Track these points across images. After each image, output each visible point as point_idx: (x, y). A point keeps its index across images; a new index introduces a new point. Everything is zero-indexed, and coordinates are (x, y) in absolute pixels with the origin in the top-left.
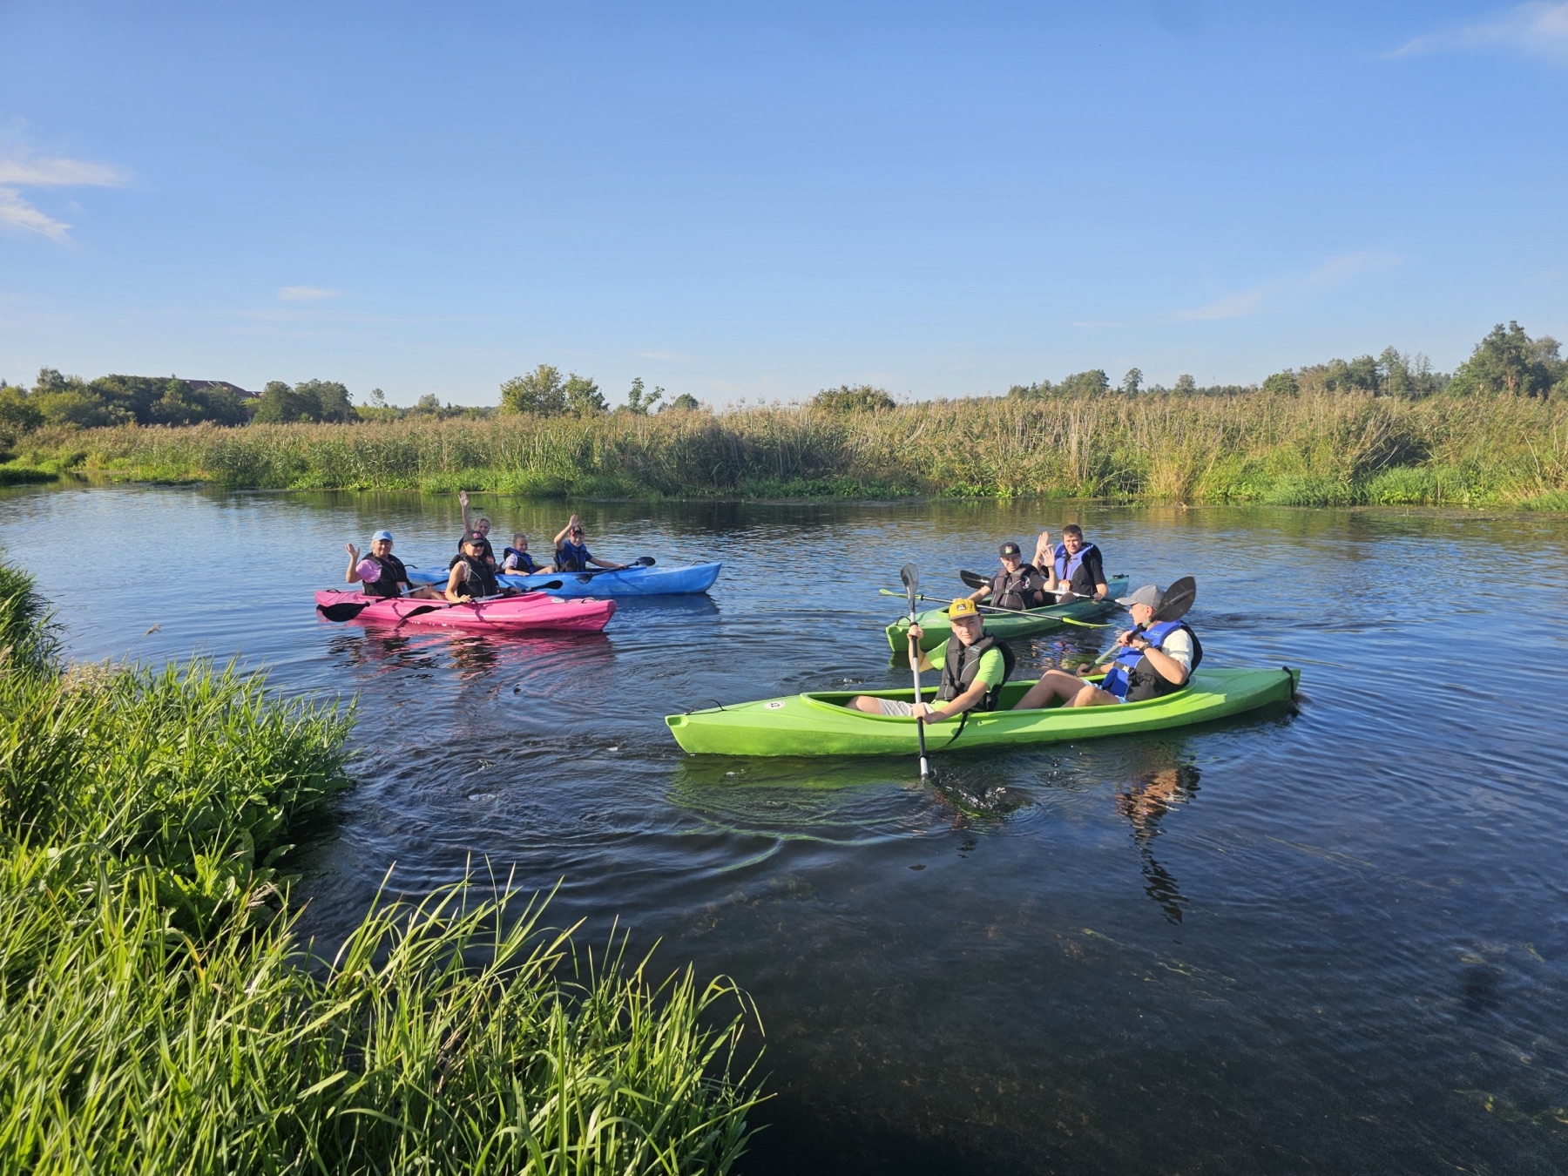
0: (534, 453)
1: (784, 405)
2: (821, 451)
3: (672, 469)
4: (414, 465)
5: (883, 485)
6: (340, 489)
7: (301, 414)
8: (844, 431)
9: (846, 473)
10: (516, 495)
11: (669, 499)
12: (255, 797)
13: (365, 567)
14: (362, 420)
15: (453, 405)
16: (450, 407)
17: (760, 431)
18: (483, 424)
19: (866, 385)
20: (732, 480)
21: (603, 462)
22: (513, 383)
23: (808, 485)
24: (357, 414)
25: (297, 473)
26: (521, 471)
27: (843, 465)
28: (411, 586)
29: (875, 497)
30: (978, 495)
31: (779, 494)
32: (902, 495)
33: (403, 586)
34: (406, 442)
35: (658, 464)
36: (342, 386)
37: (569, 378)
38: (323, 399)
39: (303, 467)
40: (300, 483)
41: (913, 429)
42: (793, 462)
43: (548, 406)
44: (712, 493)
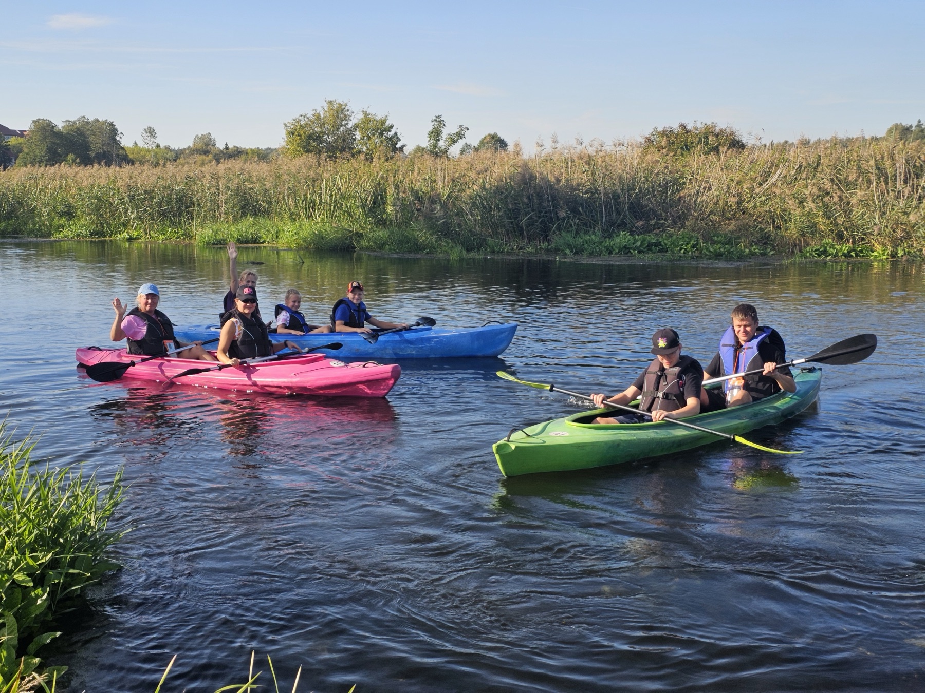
0: (321, 200)
1: (609, 148)
2: (653, 200)
3: (475, 220)
4: (188, 213)
5: (729, 242)
6: (107, 238)
7: (67, 155)
8: (682, 177)
9: (683, 226)
10: (299, 248)
11: (472, 255)
12: (19, 577)
13: (130, 322)
14: (131, 162)
15: (231, 146)
16: (227, 148)
17: (579, 177)
18: (263, 168)
19: (709, 123)
20: (545, 234)
21: (397, 212)
22: (299, 121)
23: (636, 241)
24: (127, 155)
25: (63, 221)
26: (305, 222)
27: (679, 217)
28: (178, 345)
29: (718, 256)
30: (847, 255)
31: (601, 251)
32: (752, 254)
33: (170, 345)
34: (182, 186)
35: (460, 213)
36: (111, 124)
37: (361, 116)
38: (91, 138)
39: (69, 213)
40: (66, 232)
41: (767, 175)
42: (619, 213)
43: (336, 148)
44: (521, 248)
